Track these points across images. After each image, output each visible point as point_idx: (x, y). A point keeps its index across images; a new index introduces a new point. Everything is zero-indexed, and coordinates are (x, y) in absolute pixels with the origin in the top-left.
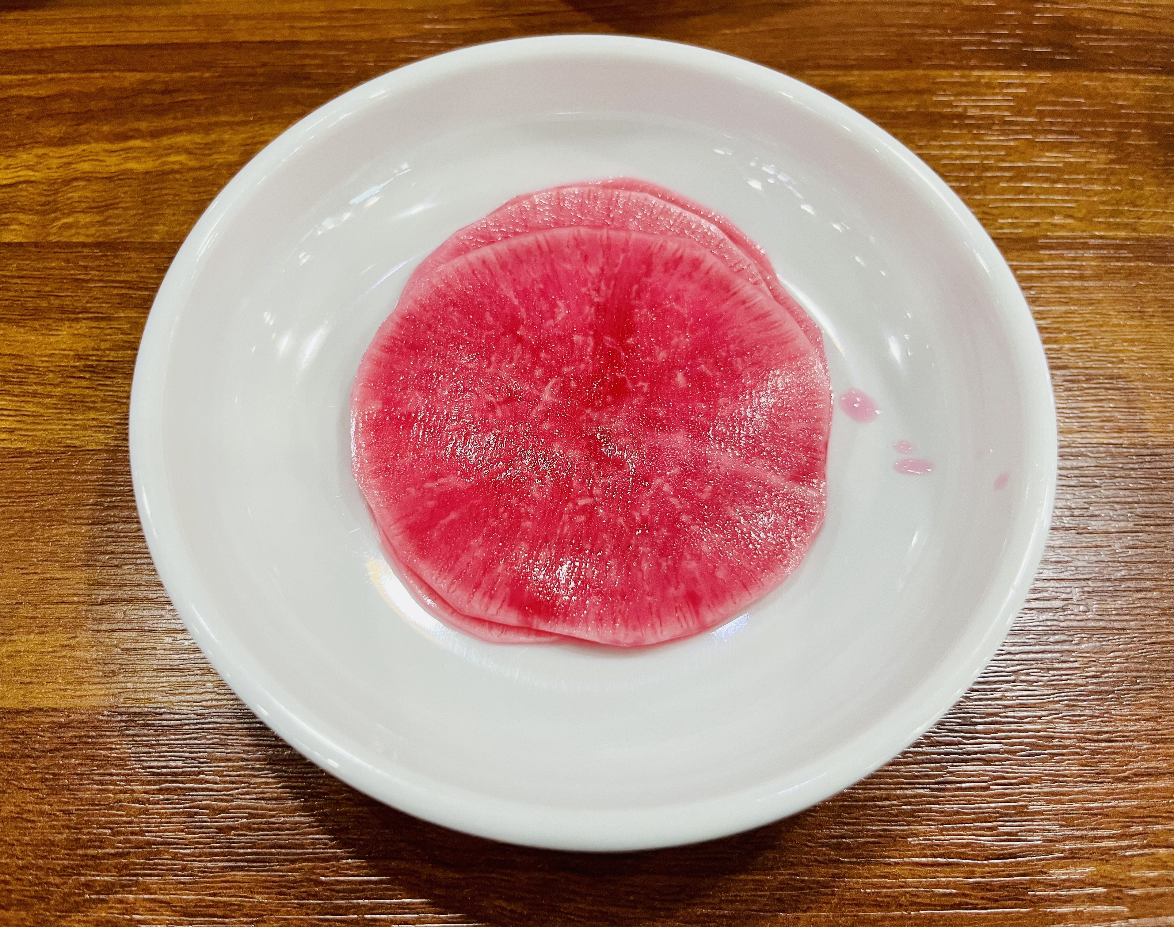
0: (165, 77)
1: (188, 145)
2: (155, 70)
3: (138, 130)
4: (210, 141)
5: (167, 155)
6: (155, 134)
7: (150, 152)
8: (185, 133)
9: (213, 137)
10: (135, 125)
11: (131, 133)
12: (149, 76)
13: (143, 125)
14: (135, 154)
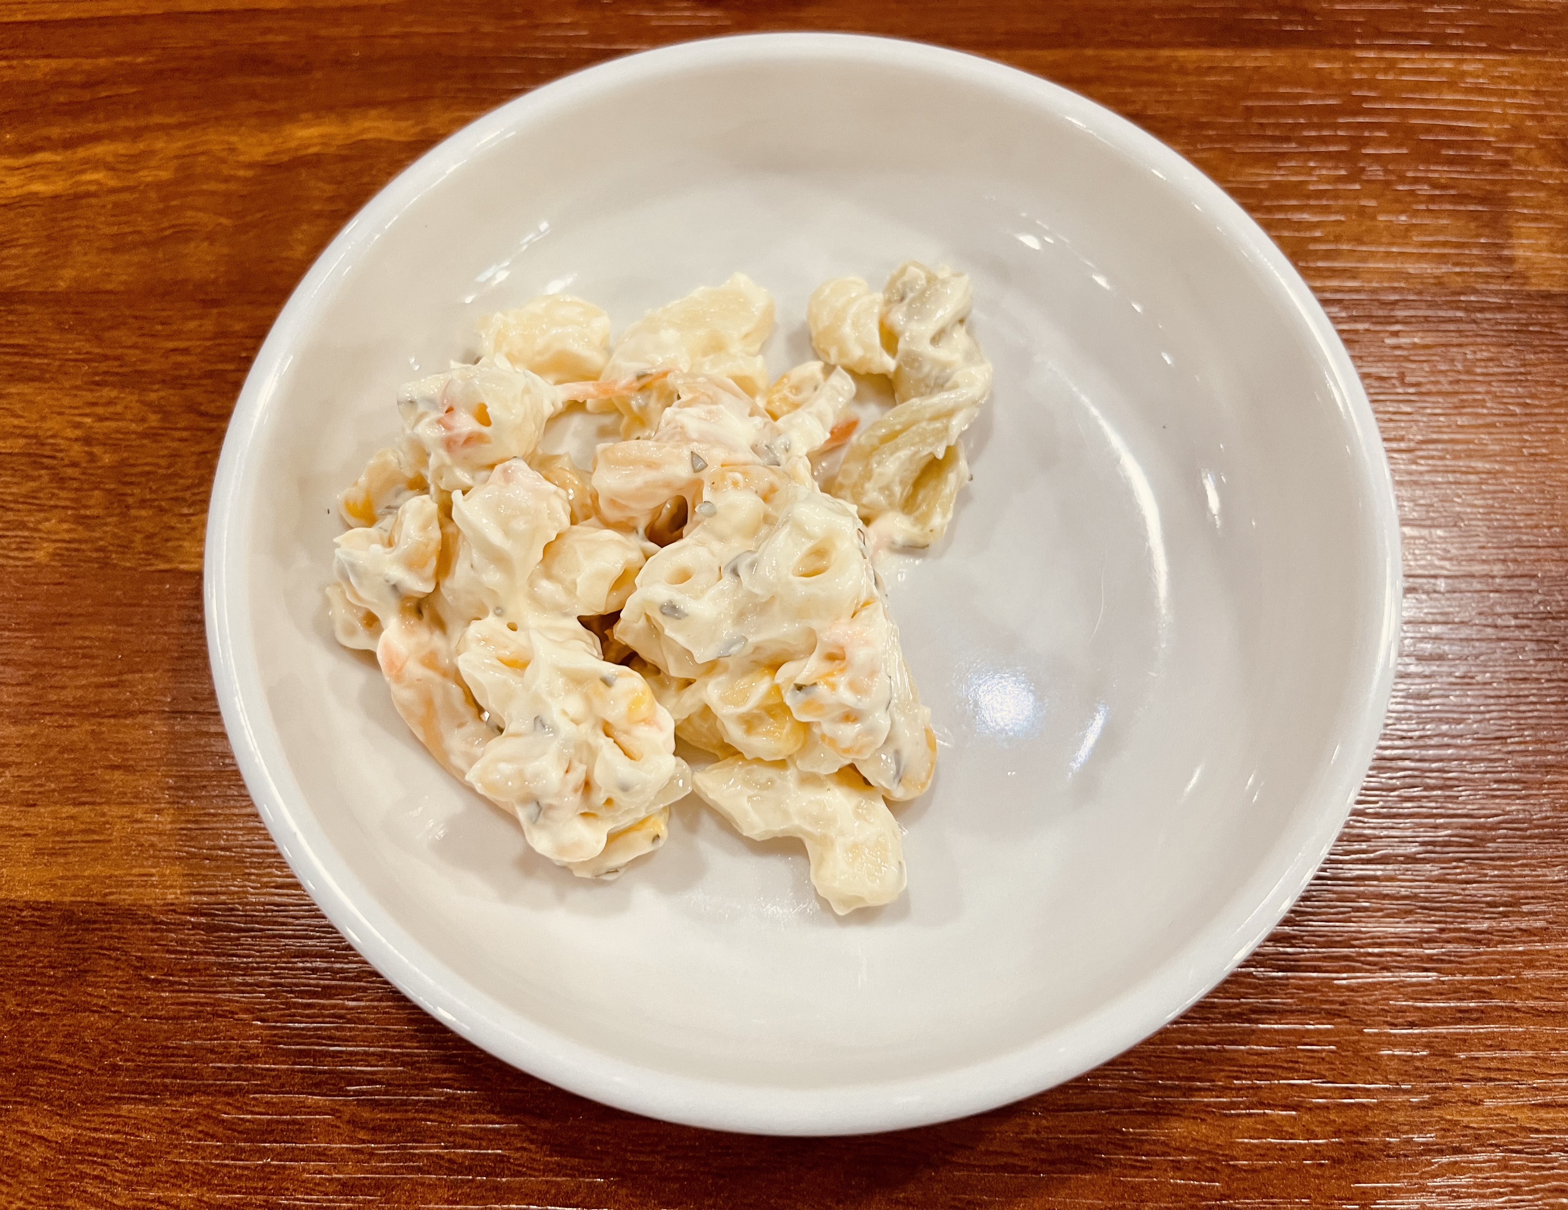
0: (87, 64)
1: (110, 159)
2: (75, 55)
3: (48, 139)
4: (137, 152)
5: (83, 172)
6: (69, 144)
7: (60, 168)
8: (107, 142)
9: (141, 146)
10: (45, 132)
11: (39, 144)
12: (67, 63)
13: (55, 132)
14: (42, 172)
